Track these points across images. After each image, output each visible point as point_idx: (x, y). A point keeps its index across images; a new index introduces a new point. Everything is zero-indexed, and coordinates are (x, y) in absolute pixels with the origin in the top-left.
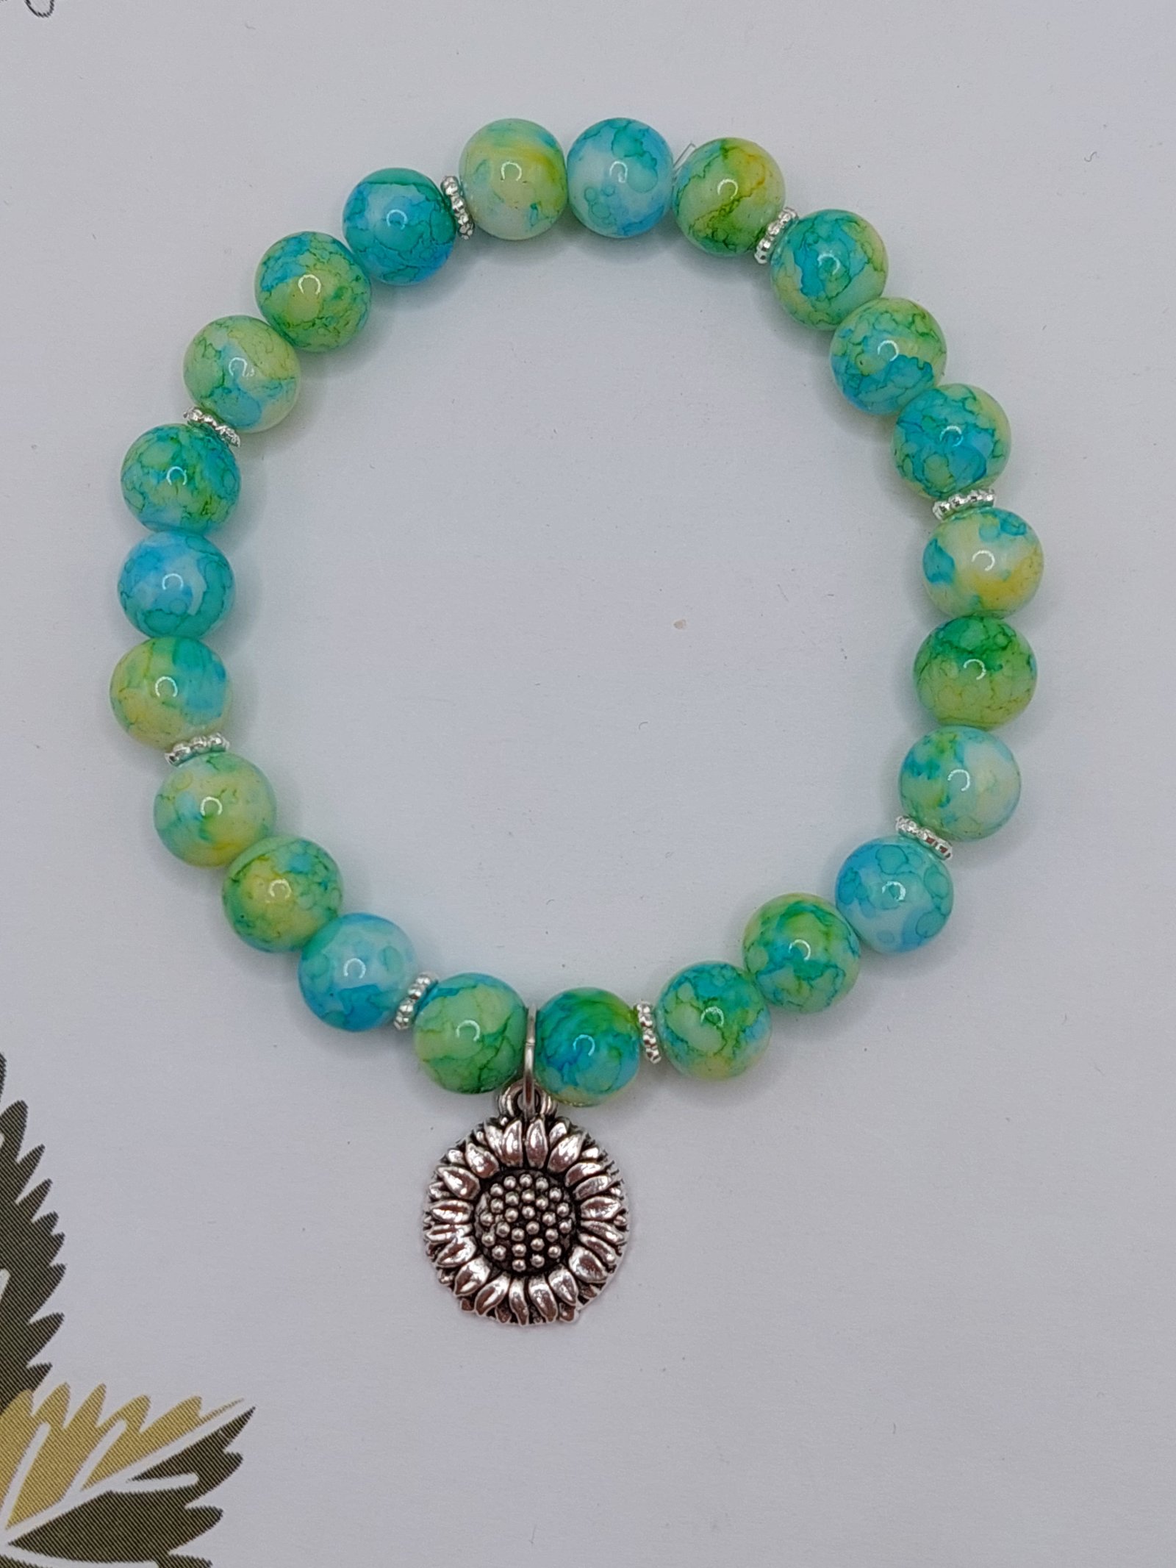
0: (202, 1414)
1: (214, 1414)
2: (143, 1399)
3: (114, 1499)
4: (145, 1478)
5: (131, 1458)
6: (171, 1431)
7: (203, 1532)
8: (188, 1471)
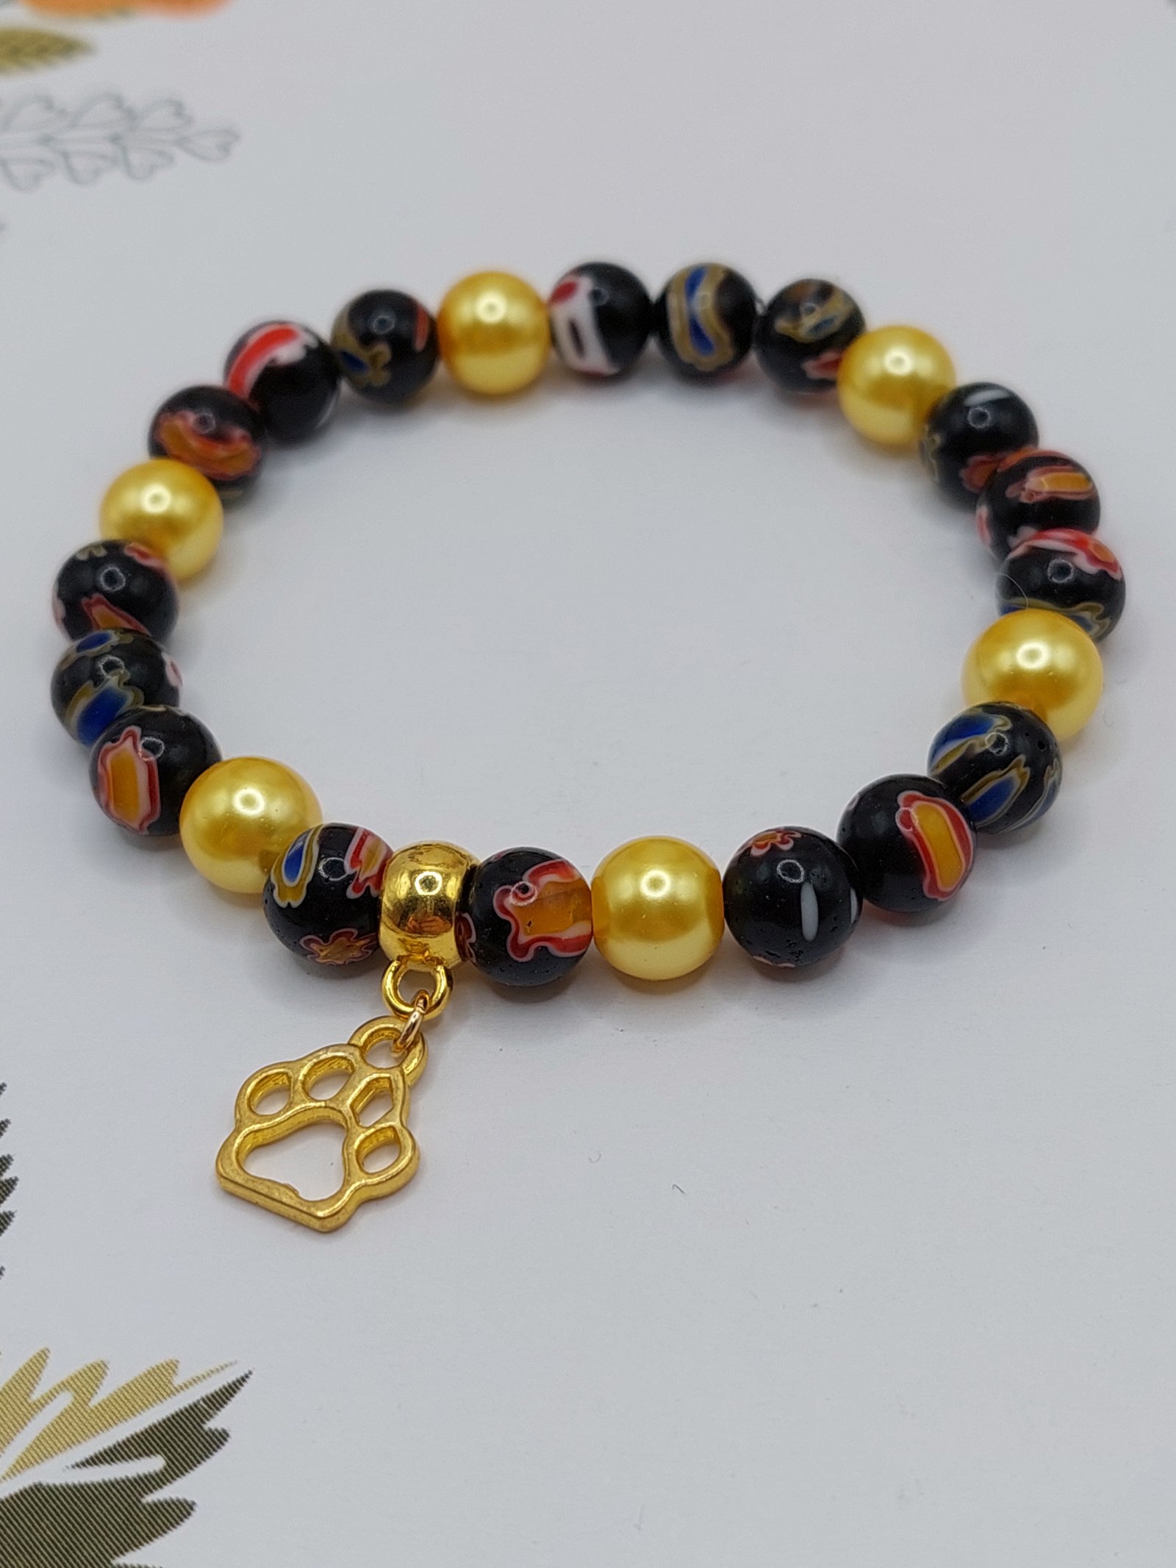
0: (178, 1381)
1: (194, 1381)
2: (99, 1365)
3: (43, 1492)
4: (90, 1464)
5: (73, 1438)
6: (133, 1402)
7: (165, 1532)
8: (151, 1453)
